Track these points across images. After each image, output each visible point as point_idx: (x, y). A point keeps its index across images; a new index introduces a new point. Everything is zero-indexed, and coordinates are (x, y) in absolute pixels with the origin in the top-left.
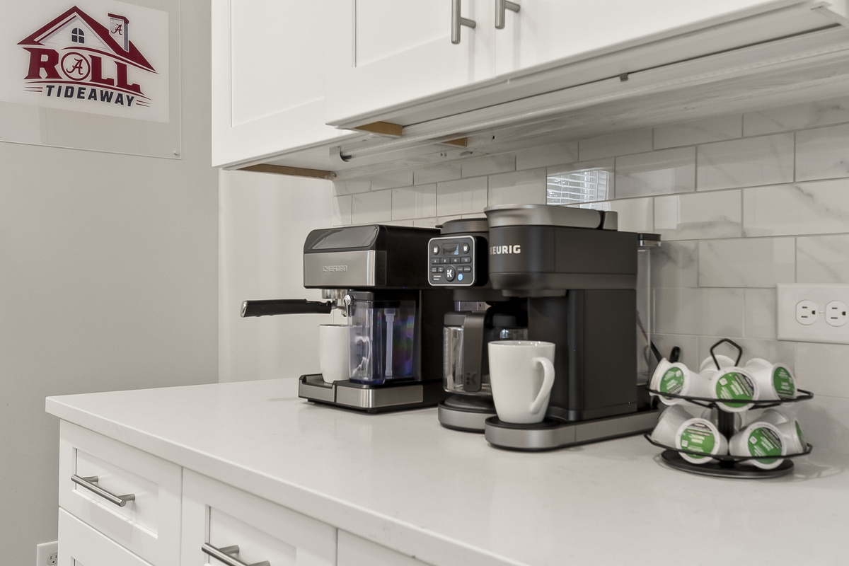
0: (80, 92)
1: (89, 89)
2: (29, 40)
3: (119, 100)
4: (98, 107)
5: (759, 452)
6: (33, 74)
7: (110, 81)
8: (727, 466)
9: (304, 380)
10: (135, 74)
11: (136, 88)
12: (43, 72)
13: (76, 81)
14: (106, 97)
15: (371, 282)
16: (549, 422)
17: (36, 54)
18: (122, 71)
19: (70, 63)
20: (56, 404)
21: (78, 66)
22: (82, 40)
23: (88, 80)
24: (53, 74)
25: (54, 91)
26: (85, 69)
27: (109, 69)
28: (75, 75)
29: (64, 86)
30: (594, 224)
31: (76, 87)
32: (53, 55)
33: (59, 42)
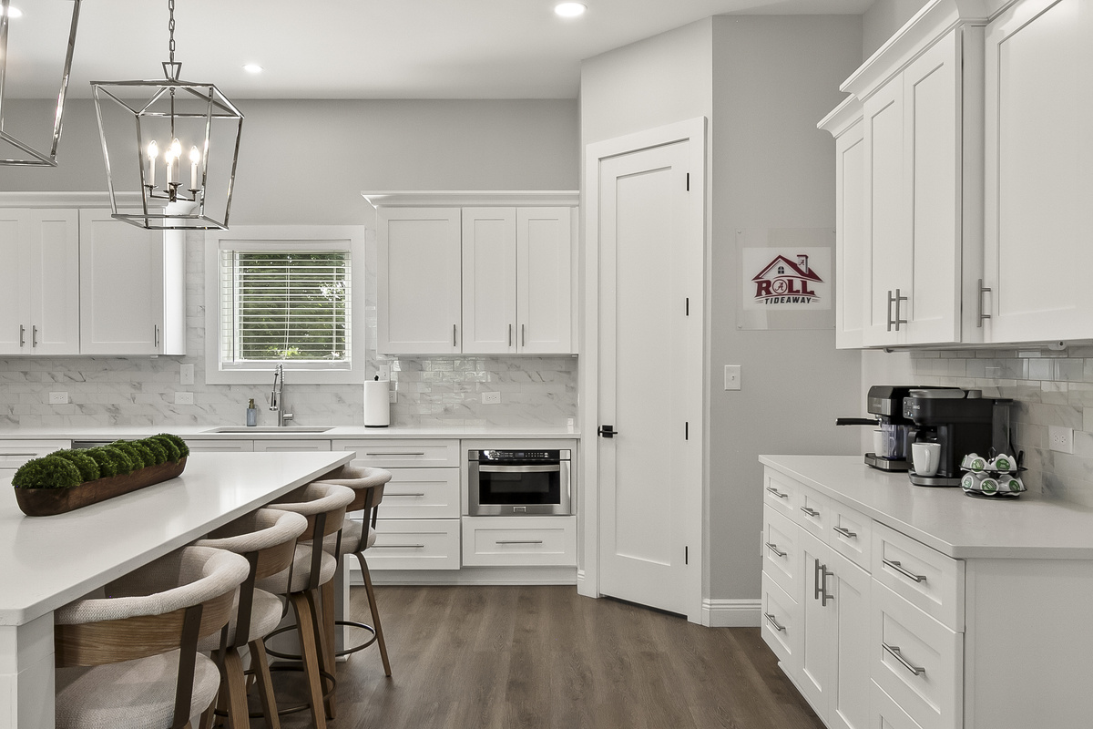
0: (782, 299)
1: (786, 297)
2: (757, 277)
3: (803, 301)
4: (792, 306)
5: (986, 489)
6: (759, 294)
7: (798, 291)
8: (999, 496)
9: (867, 455)
10: (811, 285)
11: (812, 293)
12: (763, 292)
13: (780, 294)
14: (796, 300)
15: (889, 414)
16: (936, 476)
17: (760, 284)
18: (804, 284)
19: (777, 285)
20: (763, 459)
21: (781, 286)
22: (783, 272)
23: (786, 293)
24: (768, 292)
25: (769, 301)
26: (784, 288)
27: (797, 285)
28: (780, 291)
29: (774, 298)
30: (963, 396)
31: (780, 297)
32: (768, 283)
33: (772, 275)
